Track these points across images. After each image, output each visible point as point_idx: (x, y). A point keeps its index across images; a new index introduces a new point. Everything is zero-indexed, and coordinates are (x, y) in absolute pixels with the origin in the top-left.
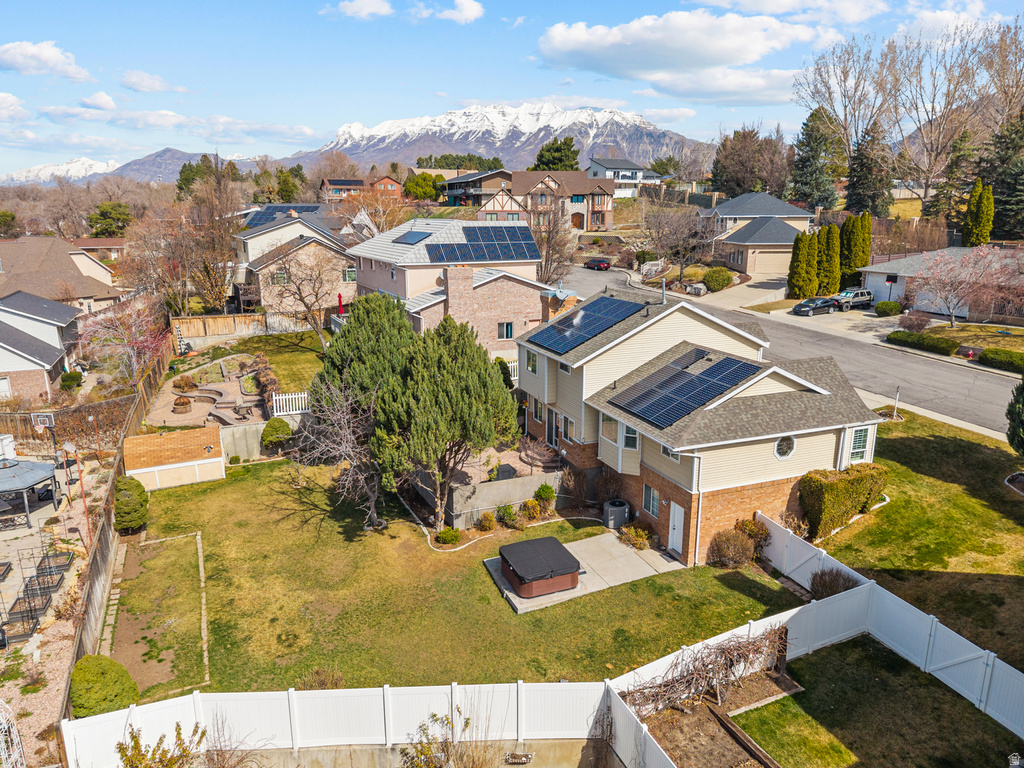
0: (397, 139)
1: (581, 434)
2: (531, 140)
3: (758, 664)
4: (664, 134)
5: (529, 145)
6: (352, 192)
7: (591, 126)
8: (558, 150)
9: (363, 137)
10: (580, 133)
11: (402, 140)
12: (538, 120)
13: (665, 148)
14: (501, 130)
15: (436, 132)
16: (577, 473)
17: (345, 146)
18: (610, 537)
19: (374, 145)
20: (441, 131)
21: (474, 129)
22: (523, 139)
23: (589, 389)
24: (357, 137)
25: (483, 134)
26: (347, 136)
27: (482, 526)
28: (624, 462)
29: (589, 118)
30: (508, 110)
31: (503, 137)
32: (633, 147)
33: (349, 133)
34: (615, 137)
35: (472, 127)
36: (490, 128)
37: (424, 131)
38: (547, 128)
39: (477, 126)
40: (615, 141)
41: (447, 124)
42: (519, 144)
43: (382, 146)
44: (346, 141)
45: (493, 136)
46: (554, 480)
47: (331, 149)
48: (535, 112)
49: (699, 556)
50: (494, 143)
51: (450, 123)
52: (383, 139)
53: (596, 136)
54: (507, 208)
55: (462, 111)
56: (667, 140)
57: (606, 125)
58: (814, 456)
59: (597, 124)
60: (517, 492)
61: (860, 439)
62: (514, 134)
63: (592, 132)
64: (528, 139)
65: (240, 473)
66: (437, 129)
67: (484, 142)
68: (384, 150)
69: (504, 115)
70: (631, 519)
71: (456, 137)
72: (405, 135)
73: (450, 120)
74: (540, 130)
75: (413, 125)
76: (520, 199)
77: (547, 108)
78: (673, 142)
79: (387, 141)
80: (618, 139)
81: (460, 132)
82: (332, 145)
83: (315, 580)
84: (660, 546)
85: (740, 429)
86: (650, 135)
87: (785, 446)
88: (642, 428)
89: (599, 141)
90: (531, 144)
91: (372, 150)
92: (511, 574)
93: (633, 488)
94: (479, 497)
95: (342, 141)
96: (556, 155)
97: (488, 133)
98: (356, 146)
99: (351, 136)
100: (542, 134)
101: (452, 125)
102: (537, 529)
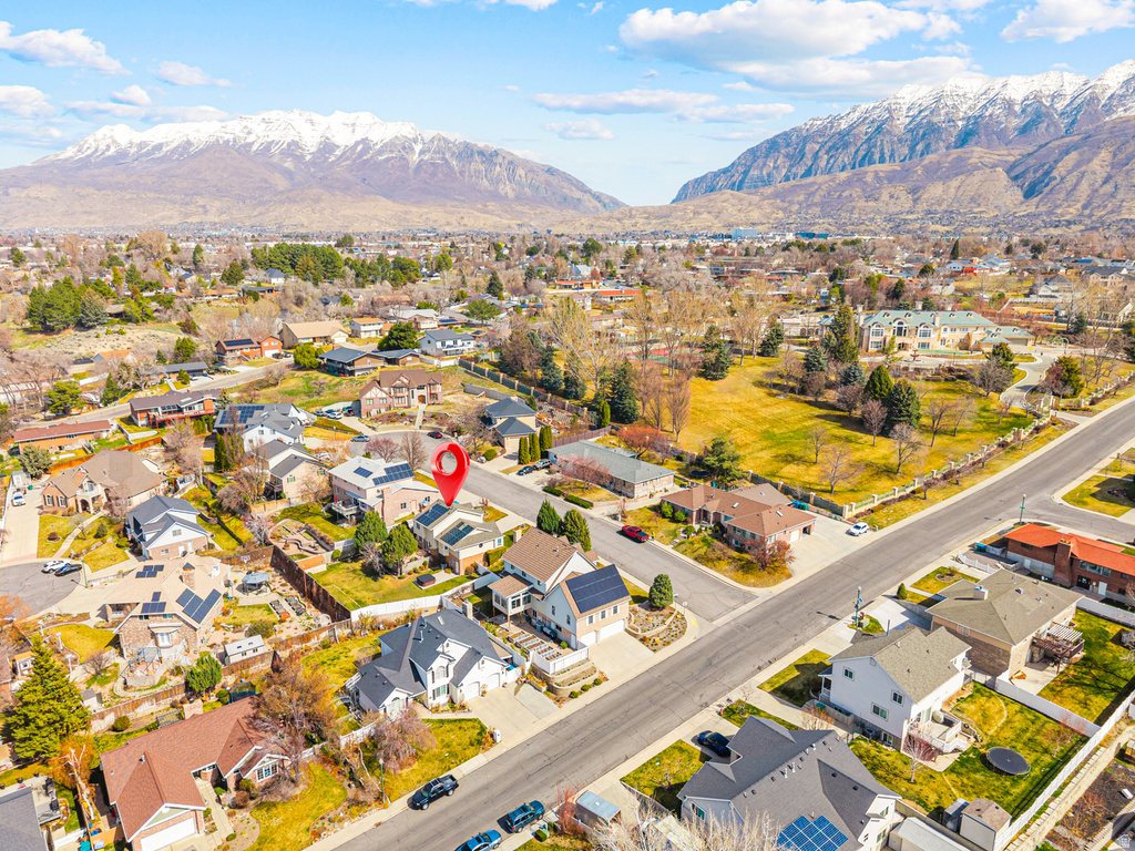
0: (178, 147)
1: (434, 547)
2: (348, 154)
3: (469, 590)
4: (496, 153)
5: (344, 160)
6: (245, 351)
7: (415, 141)
8: (402, 331)
9: (131, 143)
10: (404, 148)
11: (185, 148)
12: (353, 131)
13: (498, 168)
14: (311, 142)
15: (228, 141)
16: (433, 557)
17: (107, 154)
18: (443, 571)
19: (148, 154)
20: (235, 140)
21: (277, 139)
22: (338, 153)
23: (435, 534)
24: (123, 142)
25: (289, 145)
26: (109, 141)
27: (409, 574)
28: (445, 553)
29: (413, 132)
30: (316, 117)
31: (313, 149)
32: (463, 166)
33: (111, 137)
34: (443, 153)
35: (274, 136)
36: (297, 139)
37: (213, 139)
38: (365, 141)
39: (280, 135)
40: (443, 159)
41: (242, 131)
42: (333, 158)
43: (158, 155)
44: (108, 147)
45: (300, 148)
46: (427, 559)
47: (88, 156)
48: (350, 122)
49: (462, 573)
50: (303, 157)
51: (246, 131)
52: (159, 147)
53: (422, 152)
54: (379, 396)
55: (261, 117)
56: (500, 160)
57: (432, 141)
58: (489, 546)
59: (422, 139)
60: (417, 564)
61: (500, 541)
62: (327, 147)
63: (418, 148)
64: (344, 153)
65: (330, 568)
66: (231, 137)
67: (292, 155)
68: (162, 160)
69: (312, 123)
70: (448, 567)
71: (254, 148)
72: (189, 143)
73: (245, 127)
74: (357, 144)
75: (198, 131)
76: (386, 389)
77: (365, 118)
78: (506, 162)
79: (165, 149)
80: (447, 156)
81: (260, 141)
82: (89, 152)
83: (372, 590)
84: (454, 572)
85: (469, 544)
86: (481, 153)
87: (481, 546)
88: (448, 545)
89: (426, 158)
90: (347, 159)
91: (145, 159)
92: (420, 582)
93: (448, 559)
94: (408, 567)
95: (102, 147)
96: (402, 334)
97: (294, 144)
98: (122, 154)
99: (114, 142)
100: (359, 148)
101: (249, 133)
102: (424, 572)
